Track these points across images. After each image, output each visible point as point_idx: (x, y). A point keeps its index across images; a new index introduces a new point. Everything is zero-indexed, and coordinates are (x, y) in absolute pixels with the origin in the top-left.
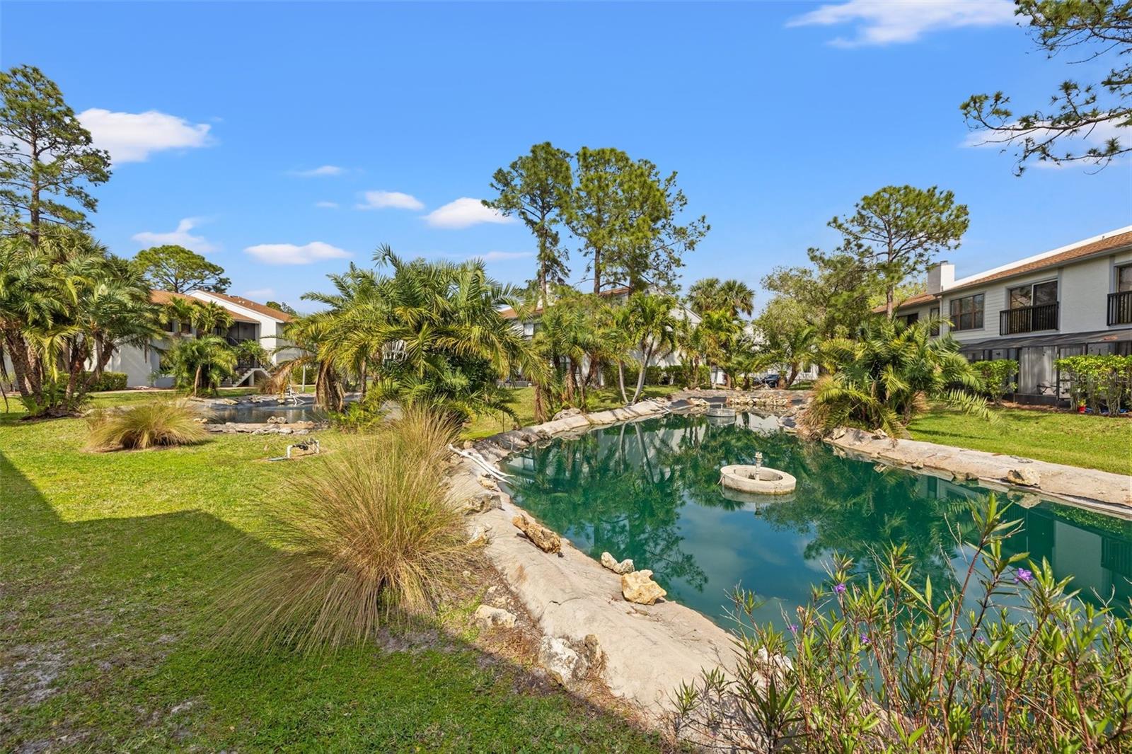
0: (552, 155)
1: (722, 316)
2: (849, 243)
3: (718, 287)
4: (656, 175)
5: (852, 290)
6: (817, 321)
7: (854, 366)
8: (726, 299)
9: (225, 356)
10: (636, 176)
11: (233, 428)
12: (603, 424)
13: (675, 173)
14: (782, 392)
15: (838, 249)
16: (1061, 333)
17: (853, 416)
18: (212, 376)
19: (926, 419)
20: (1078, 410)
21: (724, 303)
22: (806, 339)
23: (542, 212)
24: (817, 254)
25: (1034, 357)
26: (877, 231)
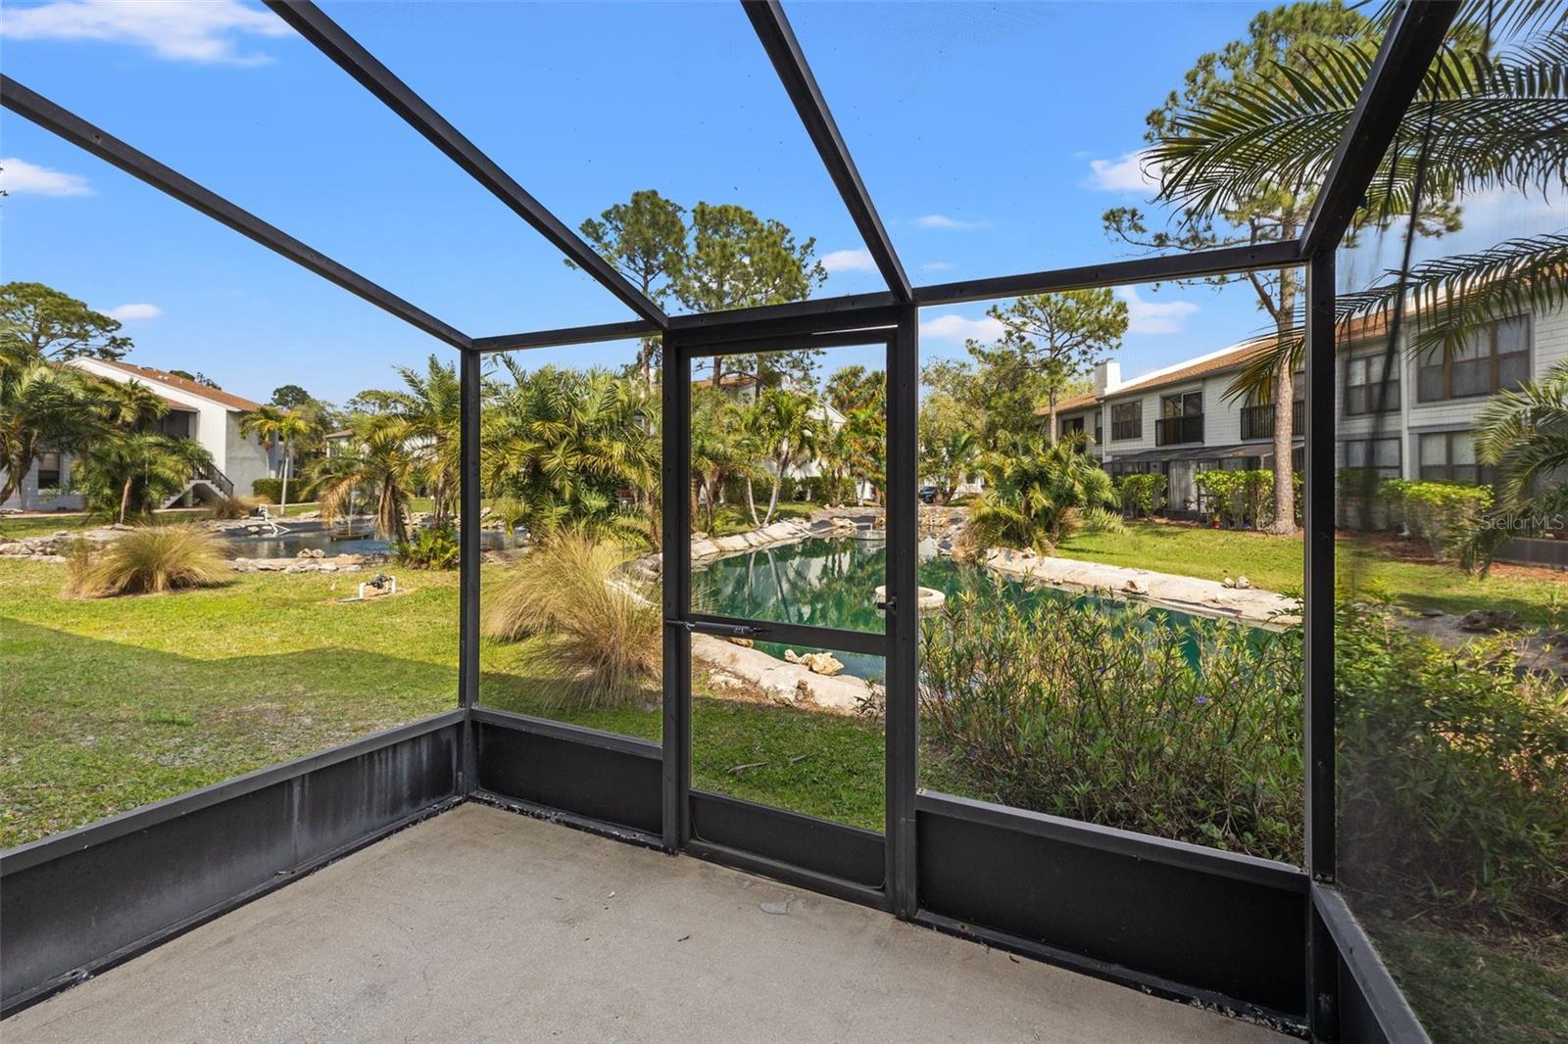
0: (661, 208)
1: (870, 417)
2: (1010, 334)
3: (863, 377)
4: (790, 241)
5: (1014, 389)
6: (977, 424)
7: (1005, 483)
8: (874, 394)
9: (172, 464)
10: (768, 246)
11: (252, 565)
12: (736, 551)
13: (812, 240)
14: (939, 508)
15: (1000, 341)
16: (1206, 445)
17: (1006, 535)
18: (148, 494)
19: (1079, 537)
20: (1213, 525)
21: (871, 399)
22: (965, 446)
23: (645, 278)
24: (976, 346)
25: (1181, 471)
26: (1038, 324)
